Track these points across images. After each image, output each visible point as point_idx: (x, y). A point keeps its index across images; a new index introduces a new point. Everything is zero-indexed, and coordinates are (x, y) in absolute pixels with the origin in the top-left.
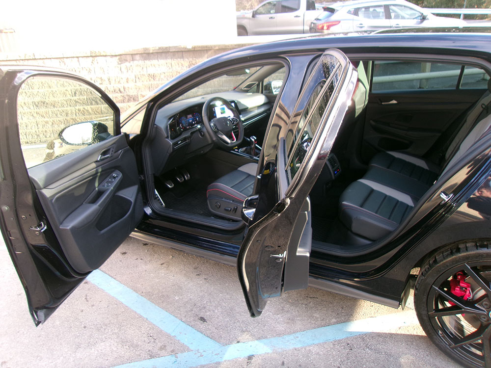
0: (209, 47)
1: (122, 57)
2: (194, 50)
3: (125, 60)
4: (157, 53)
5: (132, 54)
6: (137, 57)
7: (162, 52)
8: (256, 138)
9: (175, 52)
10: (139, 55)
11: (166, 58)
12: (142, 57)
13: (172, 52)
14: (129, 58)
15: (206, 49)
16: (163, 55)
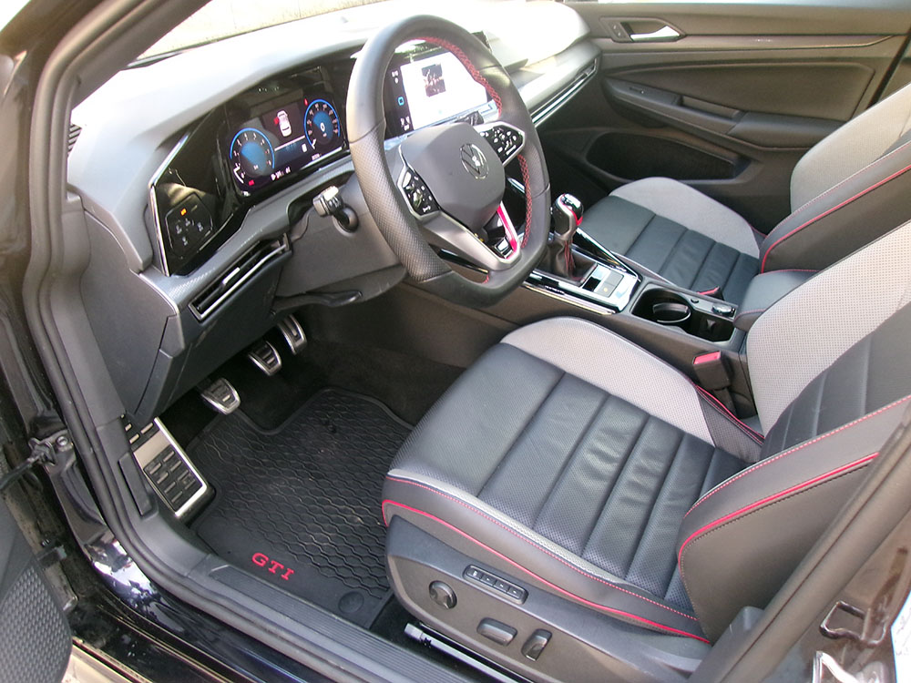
8: (577, 204)
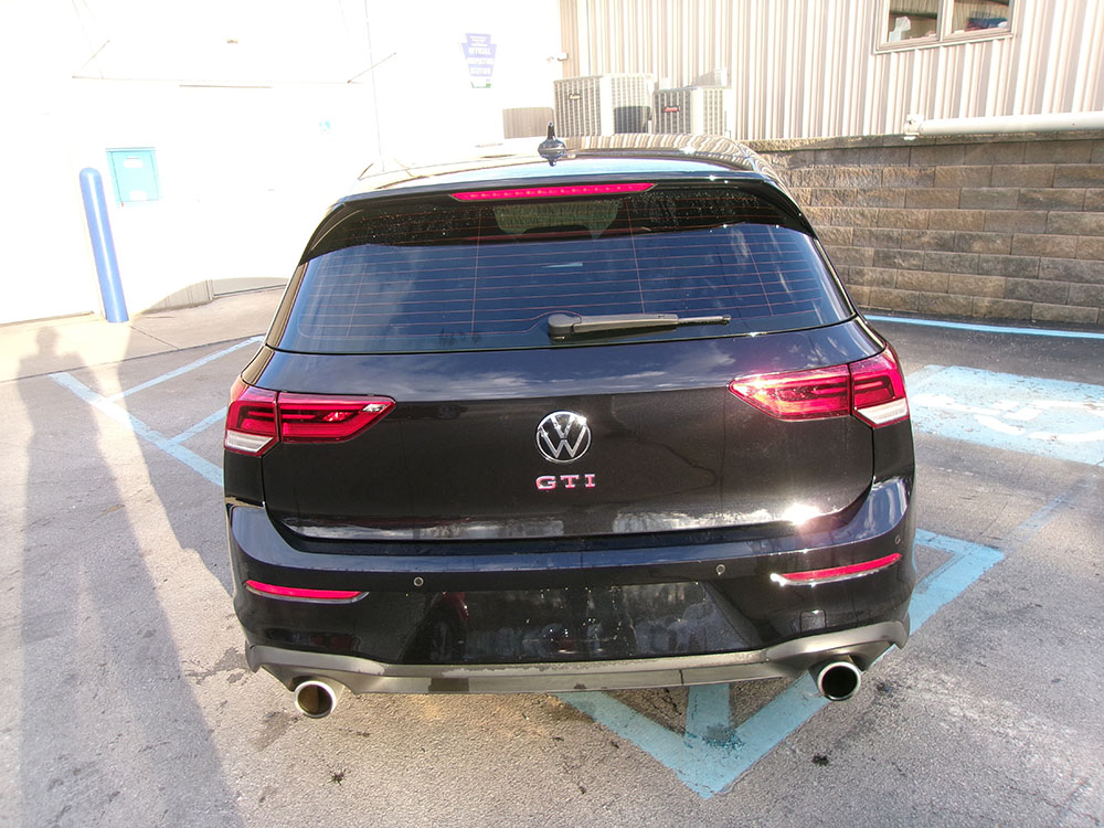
0: (969, 138)
1: (798, 154)
2: (934, 145)
3: (802, 161)
4: (860, 149)
5: (815, 150)
6: (824, 156)
7: (869, 148)
9: (892, 147)
10: (825, 153)
11: (876, 160)
12: (833, 155)
13: (887, 147)
14: (809, 156)
15: (961, 141)
16: (871, 152)
